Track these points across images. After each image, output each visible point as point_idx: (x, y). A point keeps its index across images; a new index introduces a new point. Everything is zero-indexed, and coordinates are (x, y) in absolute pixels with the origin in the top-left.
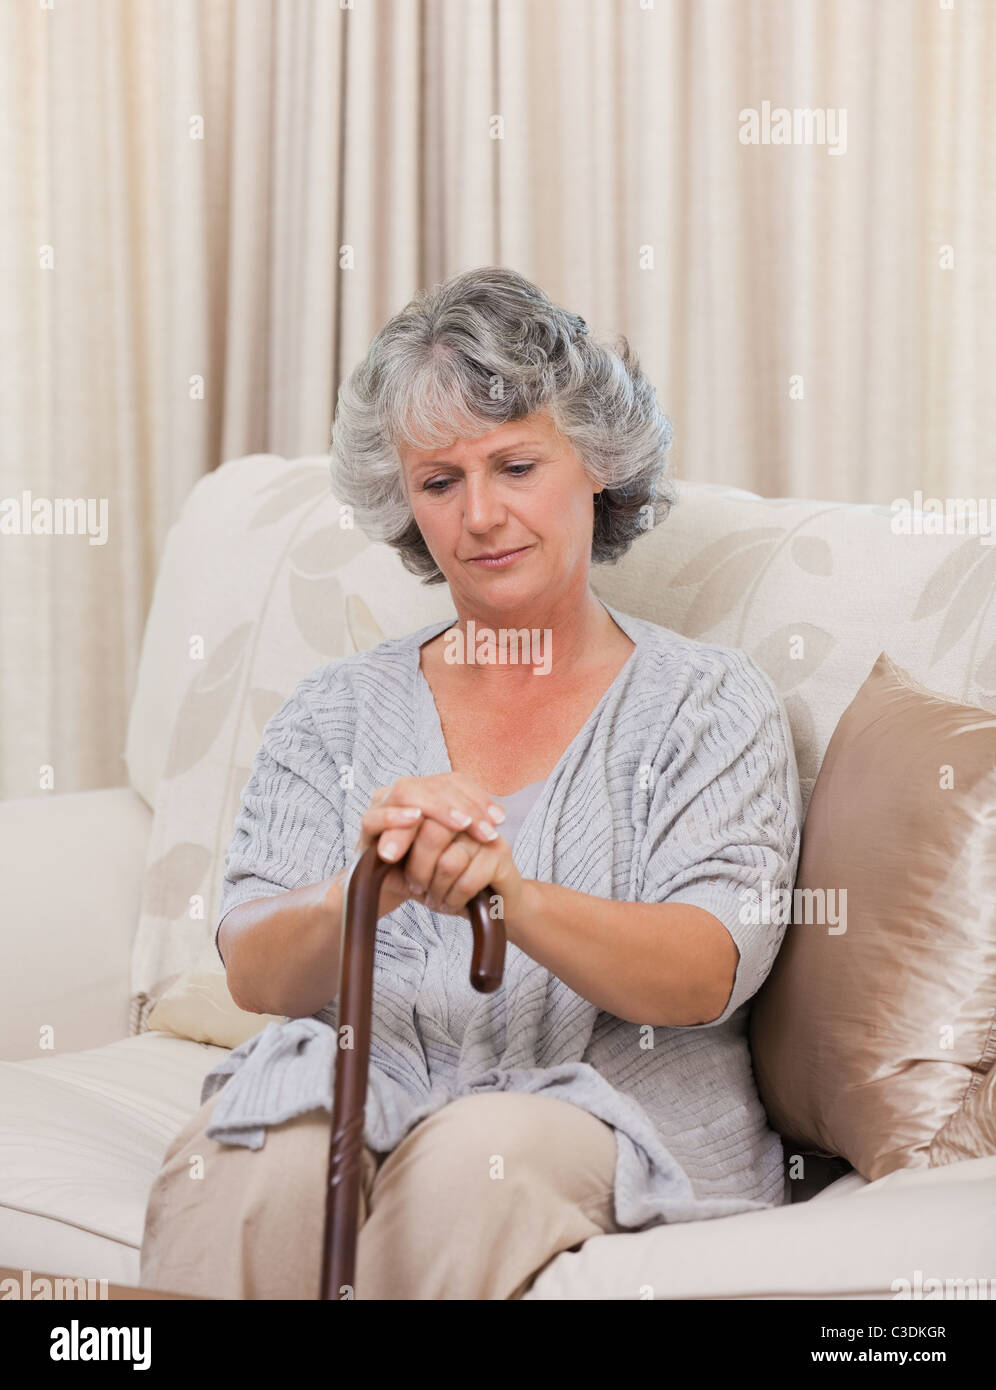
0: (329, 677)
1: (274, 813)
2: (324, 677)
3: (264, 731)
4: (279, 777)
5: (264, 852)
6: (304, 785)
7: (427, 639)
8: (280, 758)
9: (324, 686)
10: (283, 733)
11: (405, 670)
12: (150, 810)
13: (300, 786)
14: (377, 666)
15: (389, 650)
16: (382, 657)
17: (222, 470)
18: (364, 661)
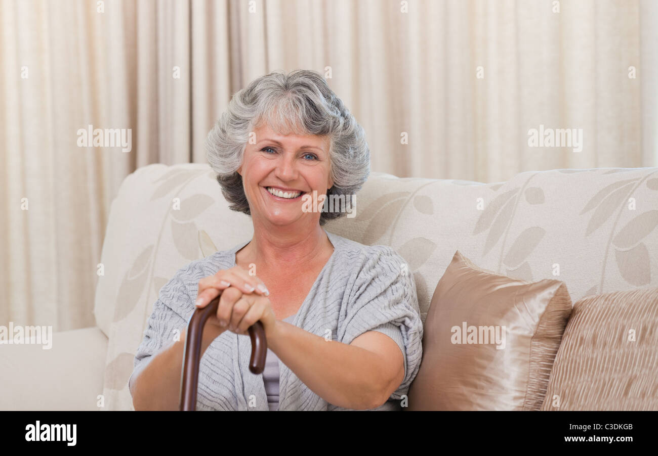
0: (192, 268)
1: (165, 329)
2: (189, 268)
3: (160, 291)
4: (165, 313)
5: (158, 345)
6: (179, 318)
7: (238, 250)
8: (167, 303)
9: (190, 272)
10: (169, 293)
11: (228, 265)
12: (107, 338)
13: (177, 318)
14: (215, 264)
15: (221, 255)
16: (217, 259)
17: (138, 172)
18: (209, 261)
